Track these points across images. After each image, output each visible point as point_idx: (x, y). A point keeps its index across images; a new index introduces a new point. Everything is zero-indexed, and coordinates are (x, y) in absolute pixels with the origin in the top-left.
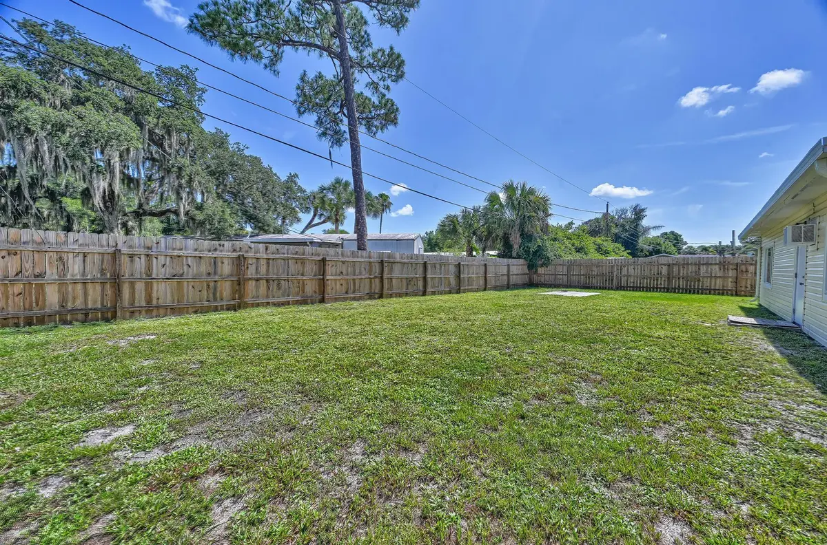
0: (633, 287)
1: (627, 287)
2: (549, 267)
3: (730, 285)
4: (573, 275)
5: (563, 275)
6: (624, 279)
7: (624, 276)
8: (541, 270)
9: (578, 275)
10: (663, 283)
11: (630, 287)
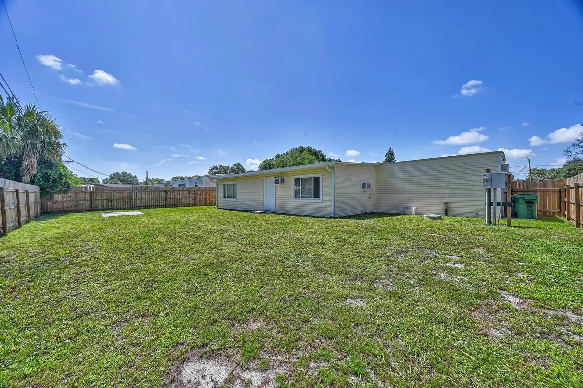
0: (145, 206)
1: (141, 206)
2: (70, 194)
3: (192, 201)
4: (96, 200)
5: (85, 200)
6: (139, 201)
7: (139, 199)
8: (58, 197)
9: (101, 200)
10: (162, 202)
11: (143, 206)
